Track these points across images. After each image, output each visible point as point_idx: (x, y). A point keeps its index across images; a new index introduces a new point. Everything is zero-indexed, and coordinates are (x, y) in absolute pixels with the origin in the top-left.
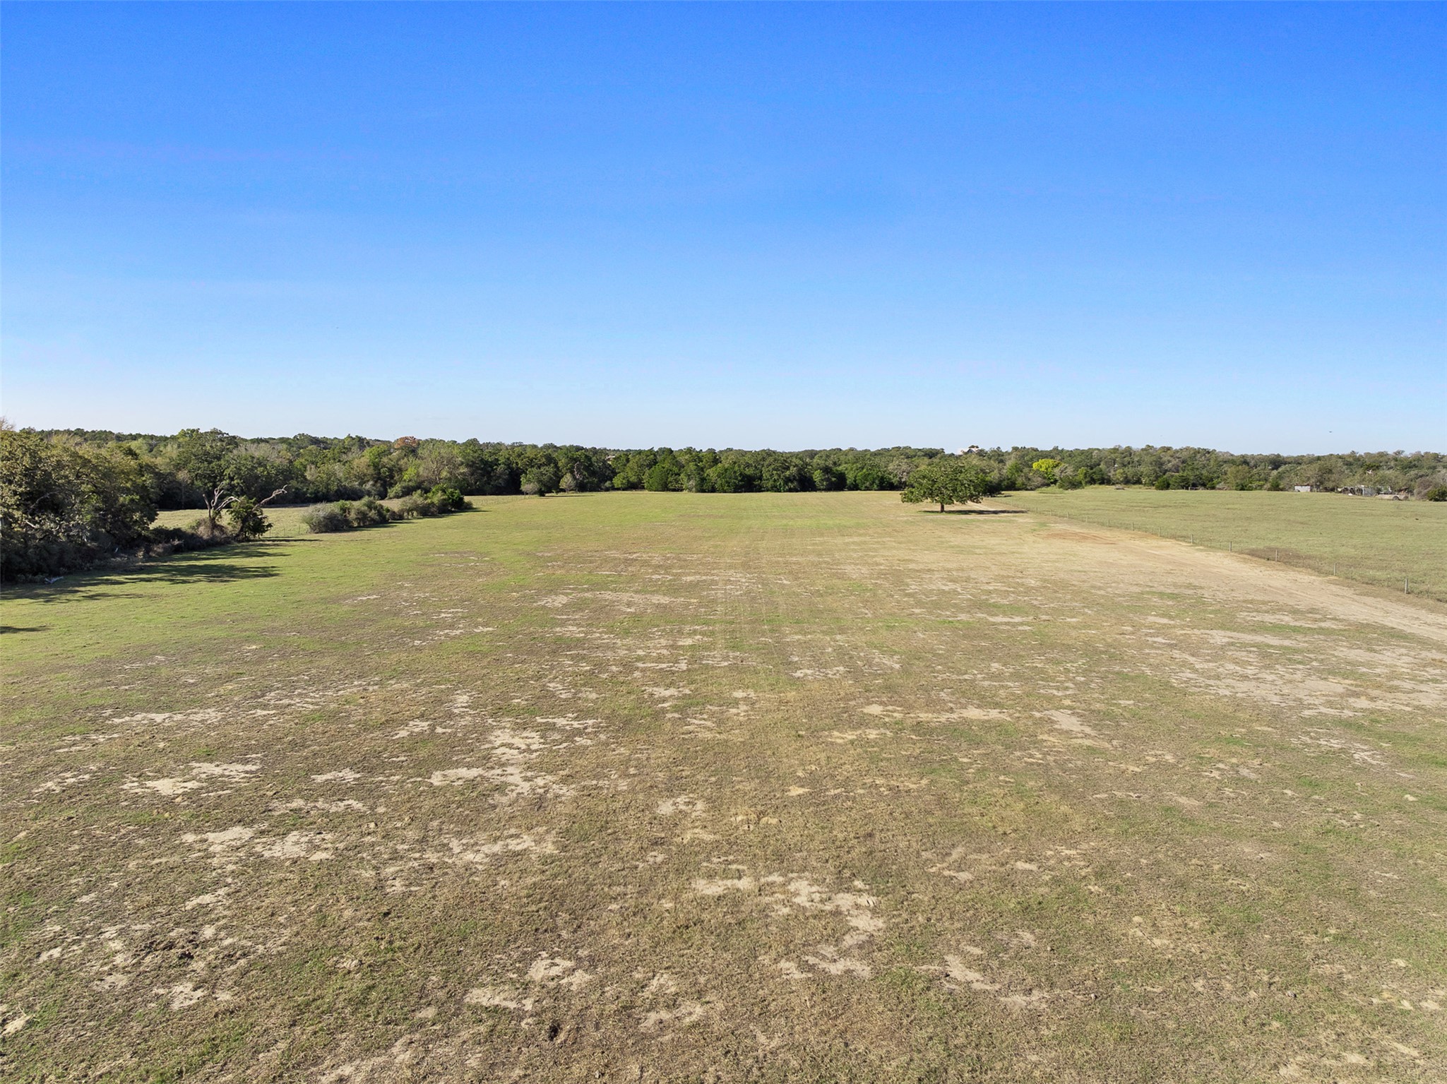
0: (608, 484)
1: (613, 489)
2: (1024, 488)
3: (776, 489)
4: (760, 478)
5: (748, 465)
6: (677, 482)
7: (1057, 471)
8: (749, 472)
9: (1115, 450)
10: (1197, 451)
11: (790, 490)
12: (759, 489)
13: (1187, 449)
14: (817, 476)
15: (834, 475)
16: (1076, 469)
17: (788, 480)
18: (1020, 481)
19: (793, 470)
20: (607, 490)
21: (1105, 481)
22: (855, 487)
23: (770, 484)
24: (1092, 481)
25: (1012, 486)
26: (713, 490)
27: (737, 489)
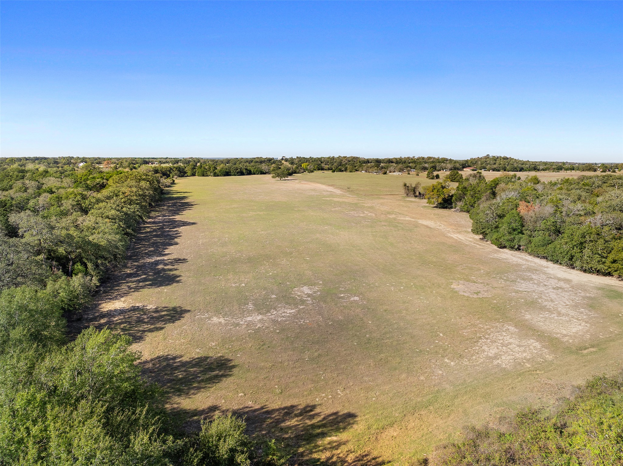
0: (186, 175)
1: (188, 176)
2: (299, 173)
3: (235, 175)
4: (230, 172)
5: (226, 169)
6: (207, 174)
7: (308, 167)
8: (227, 170)
9: (329, 158)
10: (354, 158)
11: (239, 175)
12: (230, 175)
13: (351, 157)
14: (244, 171)
15: (248, 171)
16: (314, 166)
17: (238, 173)
18: (297, 171)
19: (239, 170)
20: (186, 177)
21: (322, 169)
22: (254, 174)
23: (233, 174)
24: (319, 170)
25: (295, 173)
26: (218, 176)
27: (225, 176)
